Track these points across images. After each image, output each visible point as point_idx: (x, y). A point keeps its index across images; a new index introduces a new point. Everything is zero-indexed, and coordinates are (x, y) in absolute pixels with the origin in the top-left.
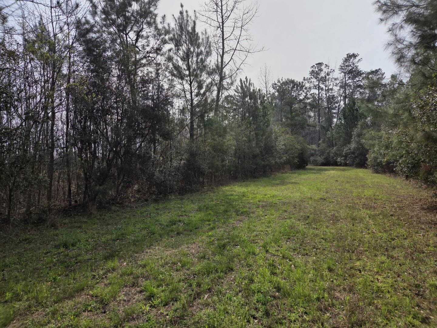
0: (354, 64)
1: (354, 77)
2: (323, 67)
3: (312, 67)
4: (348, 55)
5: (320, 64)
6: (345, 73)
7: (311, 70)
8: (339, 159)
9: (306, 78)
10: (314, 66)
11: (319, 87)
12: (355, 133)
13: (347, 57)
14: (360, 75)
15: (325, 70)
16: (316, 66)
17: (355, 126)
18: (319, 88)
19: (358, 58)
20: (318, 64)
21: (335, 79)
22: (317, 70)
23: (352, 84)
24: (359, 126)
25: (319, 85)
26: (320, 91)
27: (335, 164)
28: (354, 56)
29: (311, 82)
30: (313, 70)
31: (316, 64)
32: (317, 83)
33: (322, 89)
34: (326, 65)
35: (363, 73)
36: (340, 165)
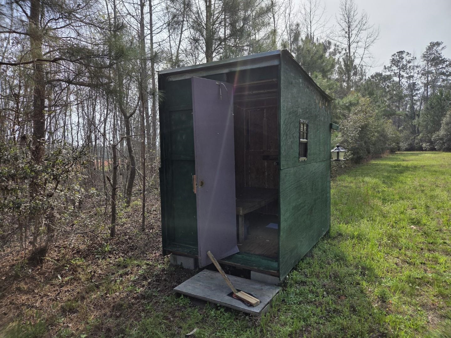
0: (437, 52)
1: (436, 65)
2: (404, 55)
3: (393, 56)
4: (431, 43)
5: (402, 52)
6: (428, 61)
7: (392, 58)
8: (424, 145)
9: (386, 67)
10: (395, 54)
11: (400, 74)
12: (444, 122)
13: (431, 45)
14: (444, 62)
15: (406, 58)
16: (397, 54)
17: (444, 115)
18: (400, 76)
19: (441, 46)
20: (399, 52)
21: (417, 67)
22: (398, 58)
23: (434, 71)
24: (448, 116)
25: (400, 73)
26: (401, 78)
27: (421, 149)
28: (438, 44)
29: (392, 71)
30: (393, 59)
31: (397, 53)
32: (398, 71)
33: (403, 77)
34: (408, 53)
35: (447, 61)
36: (426, 150)
